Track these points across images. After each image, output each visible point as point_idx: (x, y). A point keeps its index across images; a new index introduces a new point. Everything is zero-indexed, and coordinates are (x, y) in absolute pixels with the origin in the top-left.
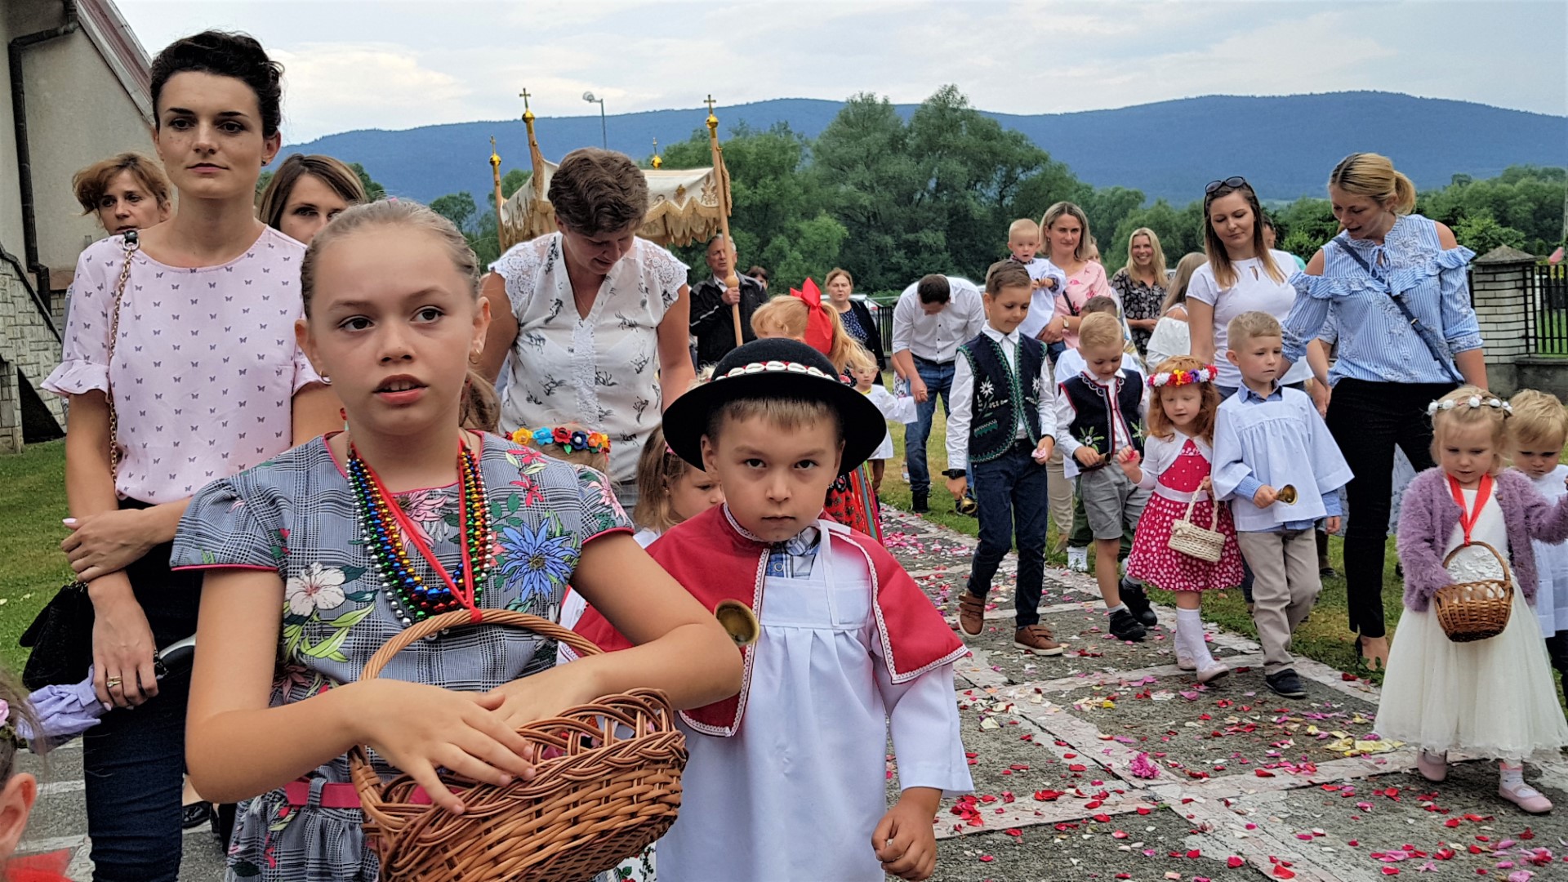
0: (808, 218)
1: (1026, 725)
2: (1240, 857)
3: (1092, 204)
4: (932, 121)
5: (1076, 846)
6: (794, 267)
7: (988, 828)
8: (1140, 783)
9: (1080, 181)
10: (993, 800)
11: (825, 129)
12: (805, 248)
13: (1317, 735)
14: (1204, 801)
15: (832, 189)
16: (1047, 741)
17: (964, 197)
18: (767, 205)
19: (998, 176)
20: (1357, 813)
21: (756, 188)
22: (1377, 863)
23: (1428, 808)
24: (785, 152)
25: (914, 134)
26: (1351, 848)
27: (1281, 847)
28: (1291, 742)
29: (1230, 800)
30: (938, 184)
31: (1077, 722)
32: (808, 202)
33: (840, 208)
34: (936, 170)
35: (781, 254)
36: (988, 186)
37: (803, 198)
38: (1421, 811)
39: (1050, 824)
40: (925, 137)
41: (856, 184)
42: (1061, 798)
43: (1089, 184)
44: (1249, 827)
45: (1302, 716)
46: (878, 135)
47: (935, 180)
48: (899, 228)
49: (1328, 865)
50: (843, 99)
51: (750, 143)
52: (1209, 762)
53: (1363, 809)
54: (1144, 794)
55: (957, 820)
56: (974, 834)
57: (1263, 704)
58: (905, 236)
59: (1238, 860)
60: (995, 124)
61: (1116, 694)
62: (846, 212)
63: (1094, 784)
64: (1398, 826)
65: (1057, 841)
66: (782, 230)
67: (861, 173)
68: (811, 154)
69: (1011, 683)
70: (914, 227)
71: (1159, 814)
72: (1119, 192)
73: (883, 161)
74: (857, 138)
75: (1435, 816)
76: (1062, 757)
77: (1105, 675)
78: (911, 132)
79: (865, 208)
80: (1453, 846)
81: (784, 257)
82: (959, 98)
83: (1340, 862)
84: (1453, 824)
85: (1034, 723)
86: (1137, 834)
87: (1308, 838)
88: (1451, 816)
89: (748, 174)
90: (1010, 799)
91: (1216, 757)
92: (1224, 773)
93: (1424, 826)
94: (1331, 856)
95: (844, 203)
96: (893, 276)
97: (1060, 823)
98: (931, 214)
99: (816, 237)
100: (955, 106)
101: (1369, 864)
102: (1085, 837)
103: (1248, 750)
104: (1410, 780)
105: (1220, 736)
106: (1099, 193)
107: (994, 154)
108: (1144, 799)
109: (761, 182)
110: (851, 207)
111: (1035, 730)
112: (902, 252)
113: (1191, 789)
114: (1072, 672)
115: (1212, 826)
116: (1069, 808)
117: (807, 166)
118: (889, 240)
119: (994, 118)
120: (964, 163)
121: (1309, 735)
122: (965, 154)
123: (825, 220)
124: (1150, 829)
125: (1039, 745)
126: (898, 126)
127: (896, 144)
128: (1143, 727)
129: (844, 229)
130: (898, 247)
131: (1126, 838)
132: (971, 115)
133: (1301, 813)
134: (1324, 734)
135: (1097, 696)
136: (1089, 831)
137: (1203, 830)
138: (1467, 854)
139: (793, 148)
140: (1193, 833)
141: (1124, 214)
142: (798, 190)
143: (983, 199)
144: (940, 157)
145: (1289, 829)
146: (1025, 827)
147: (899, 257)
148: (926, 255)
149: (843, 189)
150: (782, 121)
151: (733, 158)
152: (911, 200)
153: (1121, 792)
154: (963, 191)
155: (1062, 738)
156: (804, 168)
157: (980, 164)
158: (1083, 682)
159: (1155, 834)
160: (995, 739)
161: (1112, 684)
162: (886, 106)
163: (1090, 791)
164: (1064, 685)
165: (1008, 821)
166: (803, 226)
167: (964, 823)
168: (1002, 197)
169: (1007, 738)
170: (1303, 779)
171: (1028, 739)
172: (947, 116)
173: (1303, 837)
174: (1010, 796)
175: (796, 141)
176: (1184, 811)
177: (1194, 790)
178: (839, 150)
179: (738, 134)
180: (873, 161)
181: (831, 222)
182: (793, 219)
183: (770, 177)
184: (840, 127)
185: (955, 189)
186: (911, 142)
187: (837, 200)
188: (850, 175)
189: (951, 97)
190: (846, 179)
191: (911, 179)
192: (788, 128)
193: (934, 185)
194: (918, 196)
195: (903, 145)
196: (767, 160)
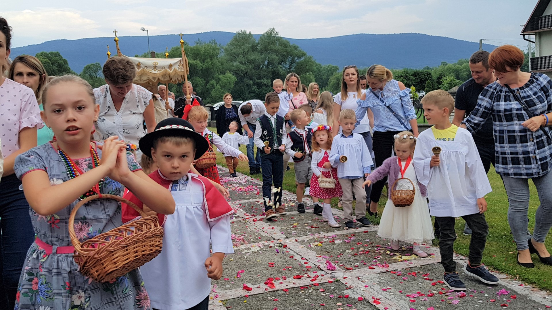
0: (223, 74)
1: (291, 253)
2: (362, 297)
3: (321, 71)
4: (266, 40)
5: (307, 294)
6: (218, 91)
7: (277, 289)
8: (329, 272)
9: (317, 62)
10: (279, 279)
11: (229, 42)
12: (222, 84)
13: (390, 254)
14: (351, 278)
15: (231, 64)
16: (298, 258)
17: (277, 67)
18: (208, 69)
19: (289, 60)
20: (402, 281)
21: (204, 63)
22: (408, 298)
23: (426, 279)
24: (214, 51)
25: (260, 45)
26: (400, 293)
27: (376, 293)
28: (381, 257)
29: (360, 277)
31: (309, 251)
32: (223, 68)
33: (234, 70)
34: (267, 58)
35: (213, 86)
36: (286, 63)
37: (221, 67)
38: (423, 280)
39: (298, 287)
40: (264, 46)
41: (240, 62)
42: (302, 278)
43: (320, 64)
44: (366, 287)
45: (385, 248)
46: (247, 45)
47: (267, 61)
48: (255, 78)
49: (392, 299)
50: (235, 32)
51: (202, 47)
52: (353, 264)
53: (404, 279)
54: (331, 276)
55: (266, 287)
56: (272, 291)
57: (372, 243)
58: (257, 81)
59: (361, 298)
60: (288, 42)
61: (323, 241)
62: (236, 72)
63: (314, 273)
64: (416, 285)
65: (301, 293)
66: (213, 78)
67: (241, 58)
68: (224, 51)
69: (287, 238)
70: (260, 78)
71: (335, 283)
72: (330, 66)
73: (249, 54)
74: (240, 46)
75: (428, 281)
76: (303, 263)
77: (319, 235)
79: (243, 70)
80: (434, 292)
81: (214, 88)
82: (275, 32)
83: (396, 298)
84: (434, 284)
85: (295, 252)
86: (328, 290)
87: (386, 290)
88: (433, 282)
89: (201, 58)
90: (285, 279)
91: (356, 262)
92: (358, 268)
93: (424, 285)
94: (393, 296)
95: (235, 69)
96: (253, 95)
97: (302, 287)
98: (266, 73)
99: (225, 81)
100: (274, 35)
101: (405, 299)
102: (310, 291)
103: (367, 260)
104: (420, 269)
105: (357, 255)
106: (323, 67)
107: (288, 52)
108: (331, 278)
109: (206, 61)
110: (238, 70)
111: (295, 254)
112: (256, 86)
113: (347, 274)
114: (308, 234)
115: (353, 286)
116: (305, 281)
117: (222, 55)
118: (251, 82)
119: (287, 40)
120: (277, 55)
121: (387, 254)
122: (277, 52)
123: (228, 74)
124: (332, 288)
125: (296, 259)
126: (254, 42)
127: (254, 48)
128: (331, 252)
129: (235, 78)
130: (254, 85)
131: (324, 291)
132: (280, 39)
133: (384, 281)
134: (392, 254)
135: (316, 242)
136: (311, 289)
137: (350, 288)
138: (438, 294)
139: (217, 49)
140: (347, 289)
141: (332, 74)
142: (219, 64)
143: (284, 68)
144: (269, 53)
145: (379, 287)
146: (290, 288)
147: (255, 88)
148: (264, 87)
149: (235, 64)
150: (213, 39)
152: (259, 68)
153: (323, 275)
154: (277, 65)
155: (304, 257)
156: (221, 56)
157: (283, 56)
158: (312, 237)
159: (334, 290)
160: (281, 258)
161: (321, 238)
162: (250, 34)
163: (312, 275)
164: (305, 238)
165: (284, 286)
166: (221, 76)
167: (268, 288)
168: (290, 68)
169: (285, 257)
170: (384, 270)
171: (292, 257)
172: (271, 39)
173: (384, 290)
174: (285, 277)
175: (218, 46)
176: (344, 281)
177: (348, 274)
178: (233, 50)
179: (197, 44)
180: (245, 54)
181: (231, 75)
182: (217, 74)
183: (209, 59)
184: (234, 42)
185: (274, 65)
186: (259, 48)
187: (233, 68)
188: (238, 59)
189: (273, 32)
190: (236, 60)
191: (259, 60)
192: (216, 42)
193: (267, 63)
194: (261, 67)
195: (256, 48)
196: (208, 53)
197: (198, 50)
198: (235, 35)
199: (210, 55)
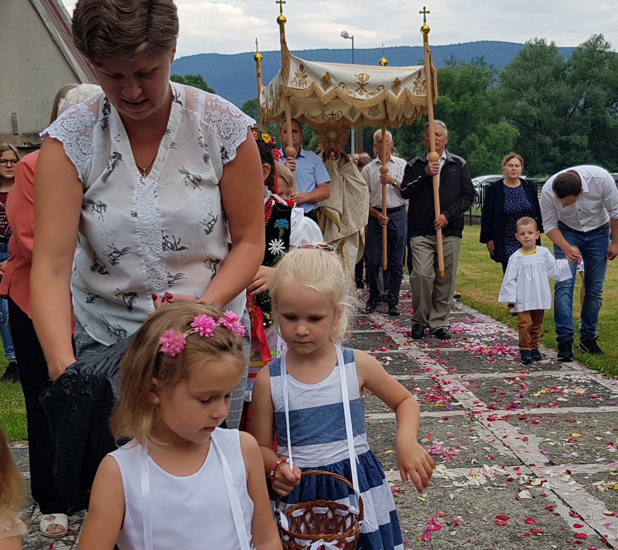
0: (493, 123)
4: (584, 59)
6: (481, 156)
11: (509, 62)
12: (490, 143)
15: (511, 104)
17: (603, 113)
18: (466, 113)
21: (458, 101)
24: (480, 77)
25: (571, 68)
30: (585, 102)
32: (494, 111)
33: (516, 116)
34: (585, 93)
35: (472, 146)
37: (490, 109)
40: (579, 70)
41: (527, 101)
46: (545, 68)
47: (583, 100)
48: (556, 132)
50: (523, 43)
51: (457, 70)
58: (560, 138)
62: (520, 119)
66: (474, 130)
67: (532, 93)
68: (498, 79)
70: (566, 132)
73: (548, 85)
78: (569, 66)
79: (533, 117)
81: (475, 148)
82: (604, 43)
89: (454, 91)
95: (519, 113)
96: (549, 165)
98: (580, 123)
99: (497, 136)
100: (602, 49)
109: (462, 97)
110: (524, 116)
112: (557, 149)
117: (495, 87)
120: (605, 89)
123: (504, 124)
126: (560, 62)
127: (558, 74)
129: (517, 131)
130: (554, 145)
132: (612, 56)
139: (486, 75)
142: (487, 103)
144: (588, 84)
147: (555, 152)
148: (573, 151)
149: (519, 104)
150: (480, 56)
151: (444, 79)
152: (566, 113)
154: (603, 108)
156: (493, 88)
162: (553, 46)
166: (489, 127)
172: (595, 56)
175: (488, 69)
178: (518, 76)
179: (449, 64)
180: (541, 85)
181: (508, 125)
182: (483, 123)
183: (468, 94)
184: (519, 61)
185: (597, 107)
186: (569, 73)
187: (514, 111)
188: (524, 95)
189: (599, 43)
190: (521, 97)
191: (567, 98)
192: (484, 61)
193: (582, 103)
194: (571, 110)
195: (563, 75)
196: (467, 82)
197: (449, 76)
198: (522, 48)
199: (472, 85)
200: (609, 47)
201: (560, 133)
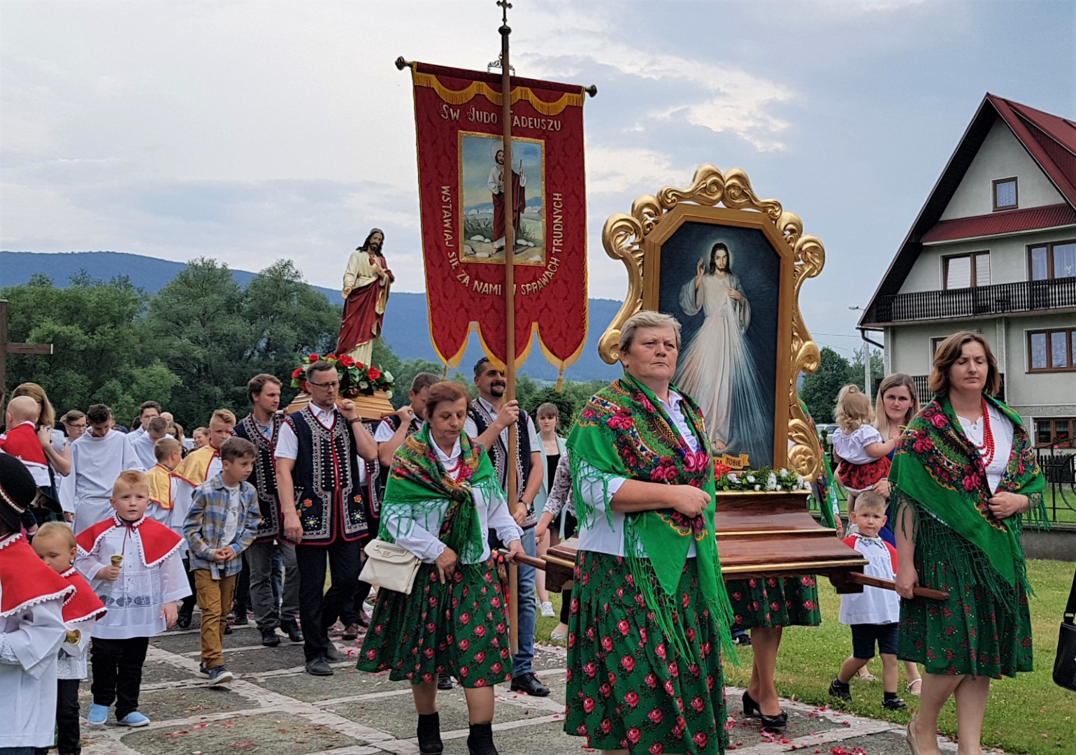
0: (142, 365)
4: (267, 289)
11: (164, 287)
12: (138, 393)
15: (167, 341)
17: (291, 358)
18: (103, 350)
21: (93, 334)
24: (125, 304)
25: (249, 299)
30: (268, 344)
32: (142, 350)
33: (173, 359)
34: (267, 332)
37: (138, 347)
40: (259, 302)
41: (190, 338)
46: (215, 296)
47: (265, 340)
48: (228, 380)
50: (186, 262)
51: (91, 293)
58: (233, 388)
60: (324, 298)
62: (179, 362)
66: (115, 375)
67: (196, 328)
68: (149, 308)
73: (218, 319)
74: (194, 297)
78: (247, 297)
79: (198, 360)
81: (116, 400)
82: (294, 272)
89: (86, 321)
95: (178, 354)
99: (151, 384)
100: (290, 278)
107: (322, 323)
109: (99, 329)
110: (184, 359)
117: (144, 318)
120: (293, 328)
122: (294, 320)
123: (160, 368)
126: (234, 291)
127: (232, 306)
129: (177, 378)
132: (303, 289)
139: (135, 301)
142: (136, 339)
144: (273, 321)
149: (177, 343)
150: (123, 275)
151: (72, 304)
152: (241, 356)
154: (291, 353)
156: (141, 320)
157: (308, 330)
162: (225, 272)
166: (137, 372)
172: (281, 286)
175: (136, 295)
178: (176, 306)
179: (78, 283)
180: (208, 319)
181: (165, 371)
182: (127, 365)
183: (108, 325)
184: (179, 286)
185: (284, 351)
186: (246, 307)
187: (172, 351)
188: (186, 330)
189: (287, 270)
190: (181, 333)
191: (244, 337)
192: (129, 282)
193: (264, 345)
194: (249, 354)
195: (238, 307)
196: (108, 308)
197: (78, 299)
198: (183, 270)
199: (114, 314)
200: (299, 276)
201: (234, 383)
